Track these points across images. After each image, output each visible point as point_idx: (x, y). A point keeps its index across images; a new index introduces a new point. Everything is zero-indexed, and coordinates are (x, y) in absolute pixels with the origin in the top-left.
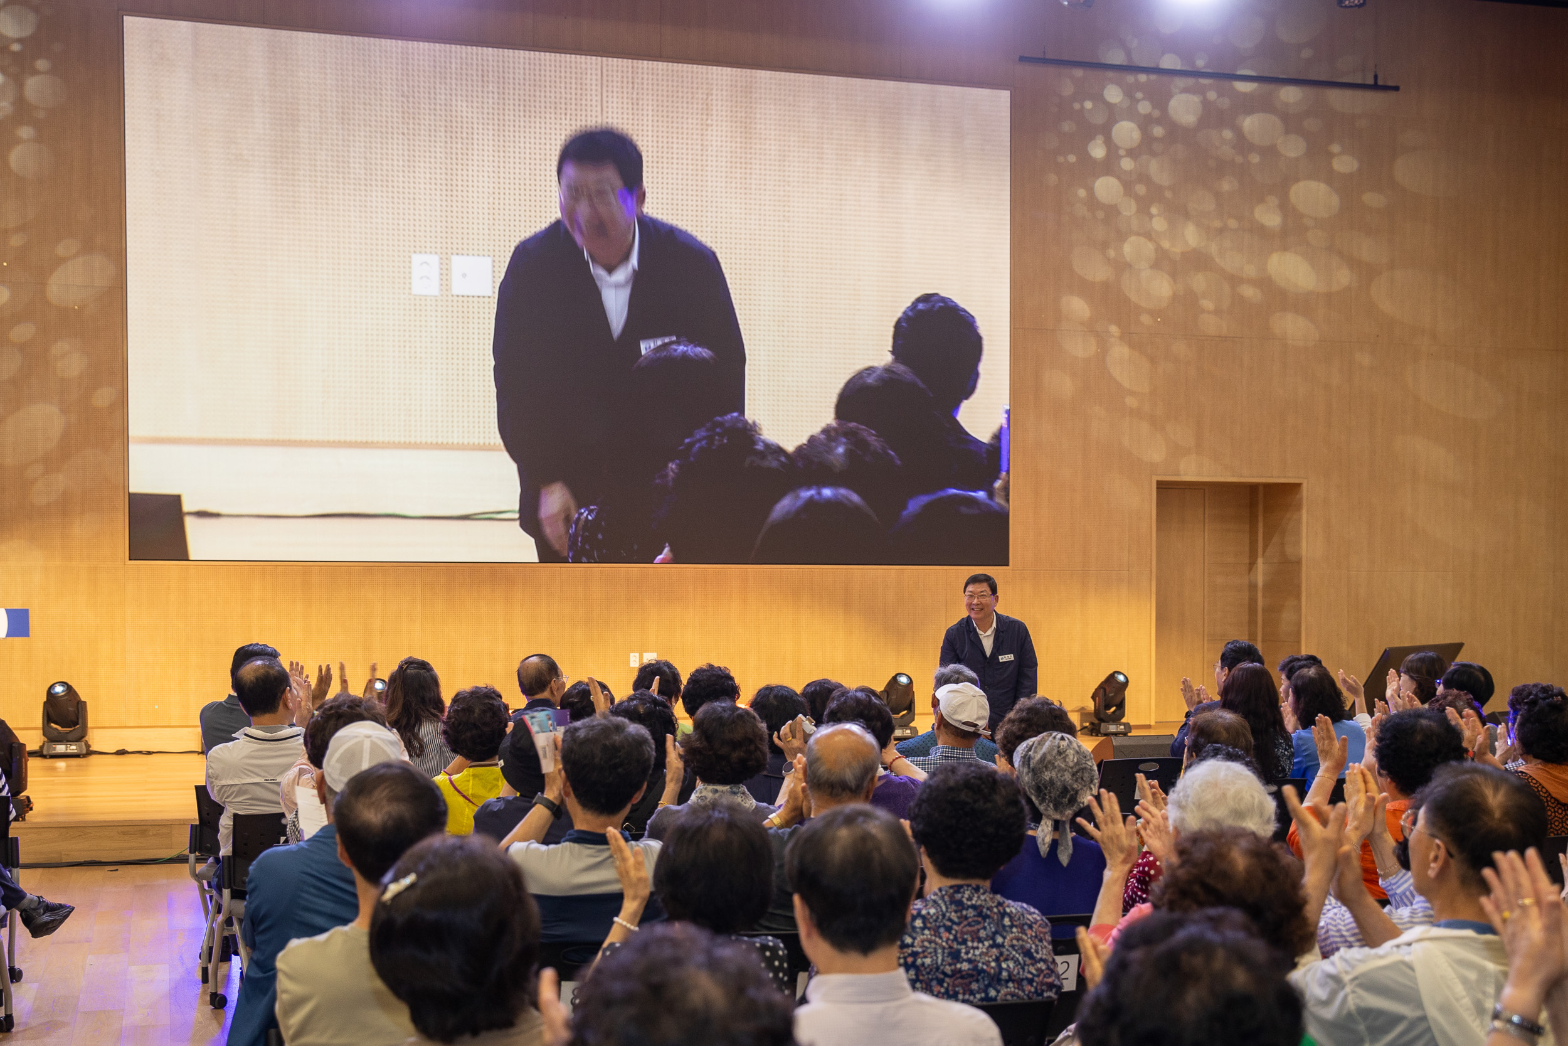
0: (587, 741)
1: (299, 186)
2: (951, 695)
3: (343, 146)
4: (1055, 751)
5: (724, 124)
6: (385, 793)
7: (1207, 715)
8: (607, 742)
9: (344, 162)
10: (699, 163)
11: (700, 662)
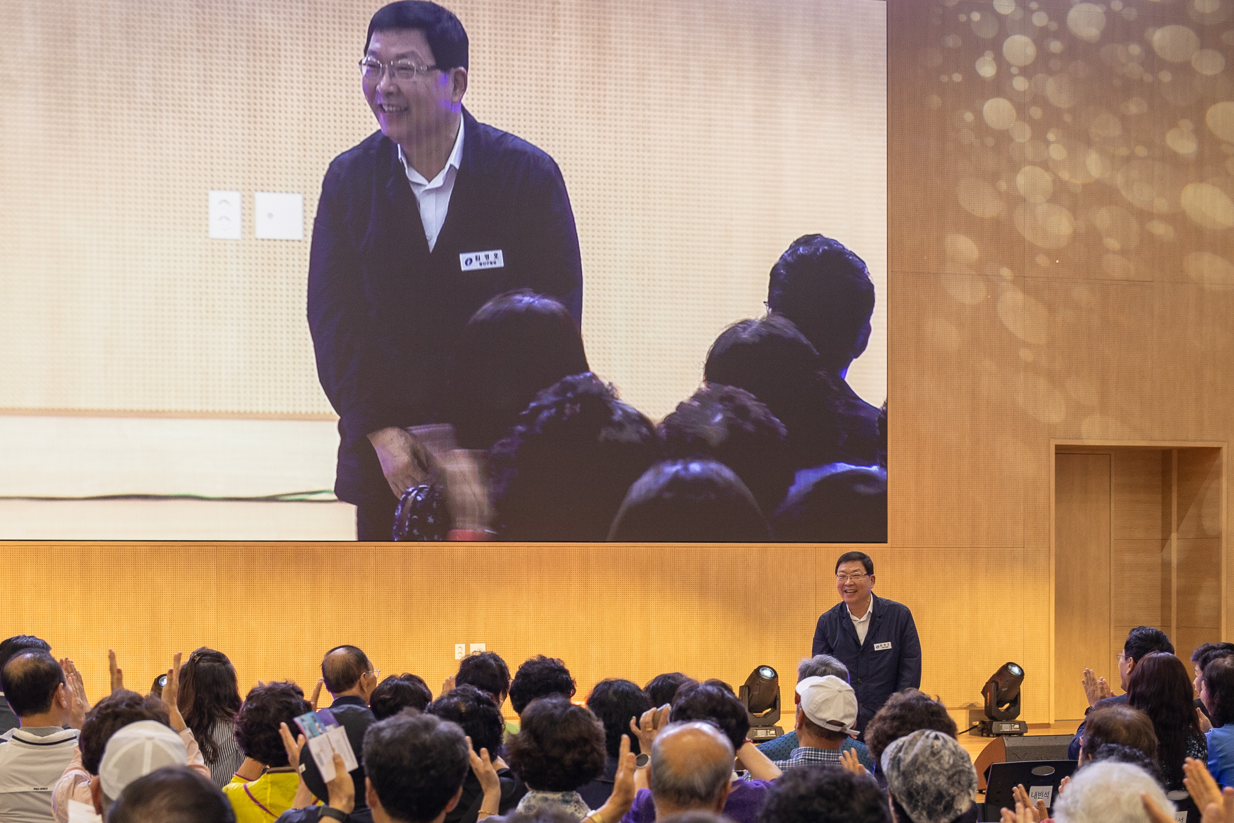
0: (392, 741)
1: (76, 112)
2: (814, 690)
3: (128, 65)
4: (928, 752)
5: (573, 37)
6: (165, 801)
7: (1105, 711)
8: (417, 742)
9: (128, 83)
10: (545, 83)
11: (532, 654)
